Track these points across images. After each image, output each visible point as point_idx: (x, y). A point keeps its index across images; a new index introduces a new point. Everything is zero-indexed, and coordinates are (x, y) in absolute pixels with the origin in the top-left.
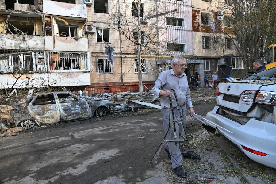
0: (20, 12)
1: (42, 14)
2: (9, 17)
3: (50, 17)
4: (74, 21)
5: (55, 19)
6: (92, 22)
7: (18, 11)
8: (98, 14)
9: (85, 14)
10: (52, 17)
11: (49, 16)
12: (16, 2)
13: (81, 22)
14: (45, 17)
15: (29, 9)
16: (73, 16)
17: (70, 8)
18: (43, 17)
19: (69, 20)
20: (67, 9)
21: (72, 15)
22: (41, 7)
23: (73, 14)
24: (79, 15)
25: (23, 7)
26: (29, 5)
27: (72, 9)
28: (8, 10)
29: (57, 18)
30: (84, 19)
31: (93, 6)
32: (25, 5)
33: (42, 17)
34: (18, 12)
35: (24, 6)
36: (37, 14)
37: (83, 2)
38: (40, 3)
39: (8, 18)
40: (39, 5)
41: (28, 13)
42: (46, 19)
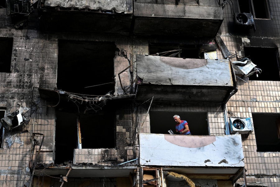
0: (88, 168)
1: (136, 167)
2: (66, 180)
3: (153, 173)
4: (209, 177)
5: (166, 176)
6: (253, 177)
7: (84, 164)
8: (266, 154)
9: (239, 158)
10: (160, 173)
11: (152, 171)
12: (76, 146)
13: (227, 178)
14: (144, 174)
15: (103, 157)
16: (208, 164)
17: (202, 146)
18: (138, 173)
19: (197, 177)
20: (195, 149)
21: (206, 161)
22: (130, 153)
23: (208, 161)
24: (224, 161)
25: (91, 154)
26: (104, 149)
27: (205, 147)
28: (65, 165)
29: (171, 174)
30: (234, 171)
31: (253, 136)
32: (96, 150)
33: (136, 174)
34: (84, 168)
35: (93, 153)
36: (125, 168)
37: (227, 130)
38: (129, 142)
39: (63, 183)
40: (126, 148)
41: (106, 168)
42: (146, 178)
